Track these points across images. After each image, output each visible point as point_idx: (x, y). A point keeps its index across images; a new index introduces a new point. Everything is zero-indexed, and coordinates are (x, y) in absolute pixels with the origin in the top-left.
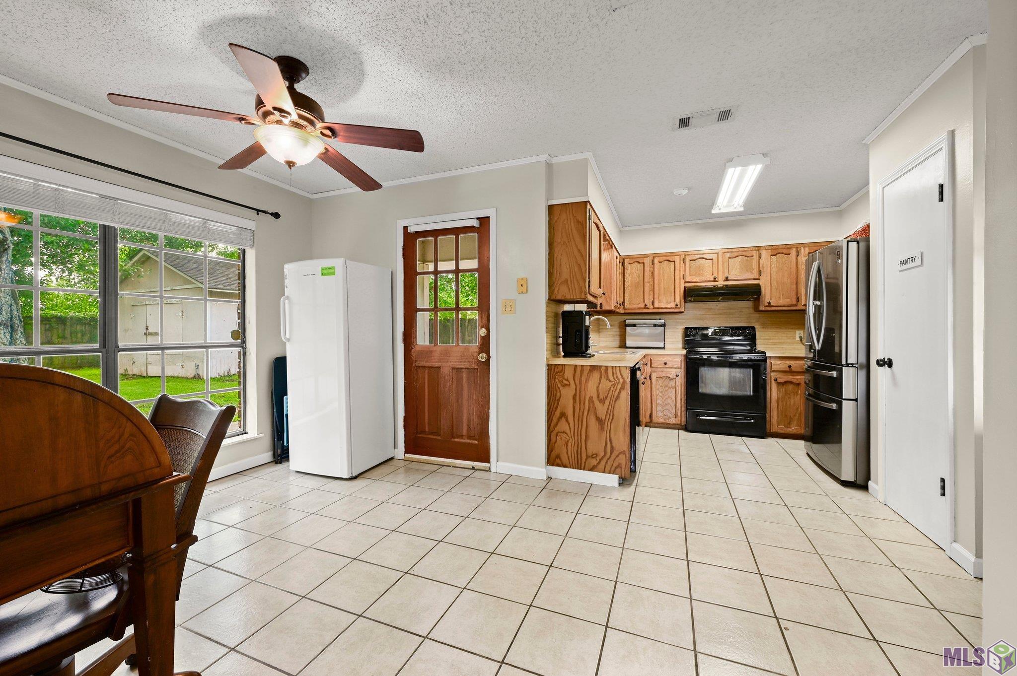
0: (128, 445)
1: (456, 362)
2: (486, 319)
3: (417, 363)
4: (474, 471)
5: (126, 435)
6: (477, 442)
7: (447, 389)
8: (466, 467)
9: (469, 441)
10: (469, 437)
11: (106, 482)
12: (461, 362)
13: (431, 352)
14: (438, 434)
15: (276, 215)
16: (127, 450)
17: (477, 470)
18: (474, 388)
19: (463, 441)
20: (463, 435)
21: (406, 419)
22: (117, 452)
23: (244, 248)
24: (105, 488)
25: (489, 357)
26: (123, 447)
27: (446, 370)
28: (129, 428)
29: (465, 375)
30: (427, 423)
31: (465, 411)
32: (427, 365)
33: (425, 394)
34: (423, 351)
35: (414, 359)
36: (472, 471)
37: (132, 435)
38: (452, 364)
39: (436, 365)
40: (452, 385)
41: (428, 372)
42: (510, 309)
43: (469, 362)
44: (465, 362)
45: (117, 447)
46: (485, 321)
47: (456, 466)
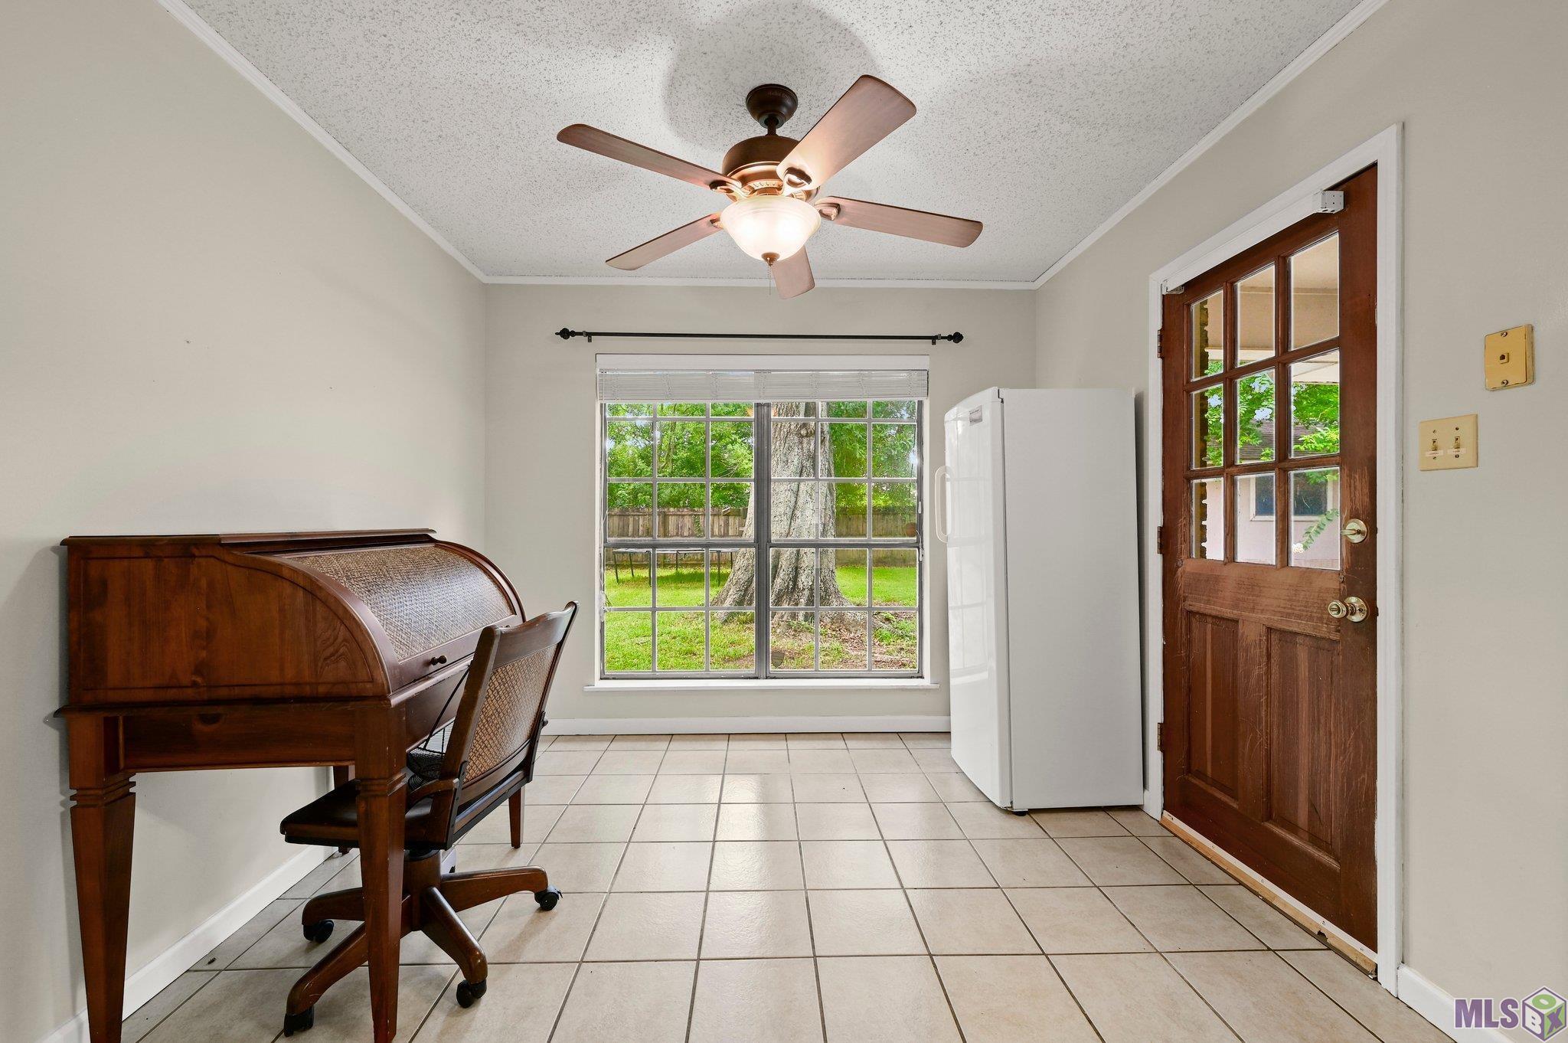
0: (341, 651)
1: (1275, 613)
2: (1366, 491)
3: (1188, 603)
4: (1319, 946)
5: (340, 640)
6: (1335, 865)
7: (1253, 681)
8: (1299, 919)
9: (1311, 850)
10: (1315, 840)
11: (324, 683)
12: (1289, 615)
13: (1217, 579)
14: (1232, 792)
15: (957, 338)
16: (340, 656)
17: (1330, 948)
18: (1329, 696)
19: (1296, 841)
20: (1297, 826)
21: (1163, 728)
22: (332, 655)
23: (920, 399)
24: (322, 689)
25: (1373, 612)
26: (337, 651)
27: (1251, 632)
28: (342, 633)
29: (1302, 655)
30: (1209, 757)
31: (1304, 760)
32: (1208, 612)
33: (1205, 684)
34: (1200, 574)
35: (1181, 592)
36: (1314, 943)
37: (345, 640)
38: (1267, 618)
39: (1228, 613)
40: (1268, 672)
41: (1212, 629)
42: (1452, 452)
43: (1311, 618)
44: (1299, 617)
45: (331, 650)
46: (1362, 498)
47: (1274, 903)
